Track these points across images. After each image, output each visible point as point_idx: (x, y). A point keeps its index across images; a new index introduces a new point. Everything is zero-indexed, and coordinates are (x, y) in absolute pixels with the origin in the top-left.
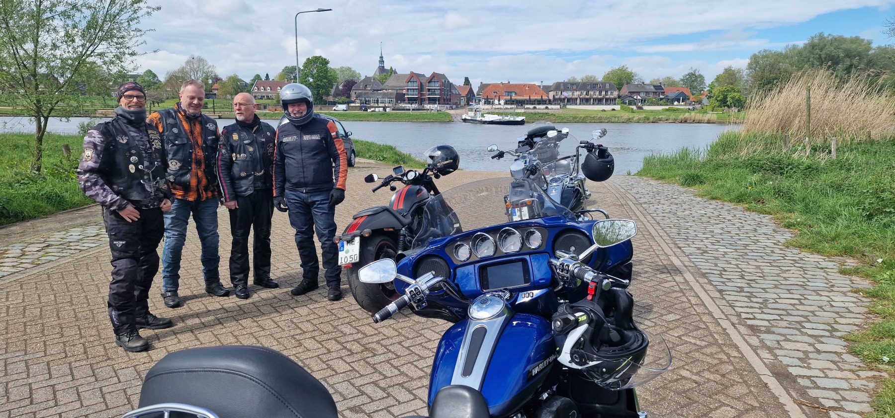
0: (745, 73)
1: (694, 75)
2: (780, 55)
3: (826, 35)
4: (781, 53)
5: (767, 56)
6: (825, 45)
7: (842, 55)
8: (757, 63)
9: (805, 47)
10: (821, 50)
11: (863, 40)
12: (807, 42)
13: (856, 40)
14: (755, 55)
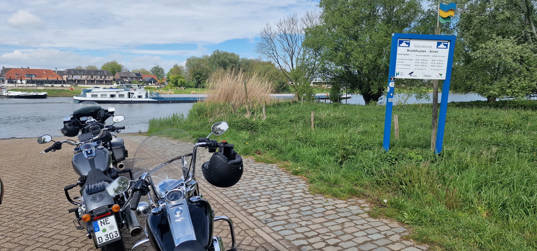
0: (185, 68)
1: (158, 68)
2: (200, 60)
3: (220, 51)
4: (201, 59)
5: (194, 60)
6: (220, 56)
7: (228, 62)
8: (190, 63)
9: (212, 56)
10: (219, 58)
11: (235, 55)
12: (212, 54)
13: (233, 54)
14: (188, 59)
